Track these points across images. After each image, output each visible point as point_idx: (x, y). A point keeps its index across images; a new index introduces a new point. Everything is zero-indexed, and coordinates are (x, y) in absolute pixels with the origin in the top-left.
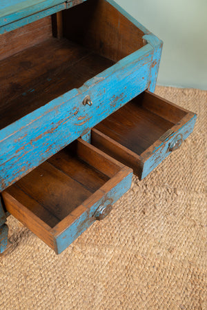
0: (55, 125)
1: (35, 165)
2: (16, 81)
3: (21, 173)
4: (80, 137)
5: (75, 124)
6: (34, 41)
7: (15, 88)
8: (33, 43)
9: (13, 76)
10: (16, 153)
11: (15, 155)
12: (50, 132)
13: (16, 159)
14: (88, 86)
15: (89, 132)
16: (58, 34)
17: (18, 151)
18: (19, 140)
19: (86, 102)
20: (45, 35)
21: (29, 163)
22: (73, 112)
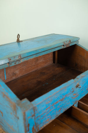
0: (64, 97)
1: (54, 118)
2: (39, 80)
3: (47, 122)
4: (73, 105)
5: (72, 97)
6: (46, 64)
7: (39, 83)
8: (45, 65)
9: (38, 78)
10: (46, 110)
11: (46, 111)
12: (62, 100)
13: (46, 114)
14: (78, 79)
15: (77, 103)
16: (56, 62)
17: (47, 109)
18: (48, 103)
19: (77, 86)
20: (50, 62)
21: (51, 117)
22: (72, 91)
